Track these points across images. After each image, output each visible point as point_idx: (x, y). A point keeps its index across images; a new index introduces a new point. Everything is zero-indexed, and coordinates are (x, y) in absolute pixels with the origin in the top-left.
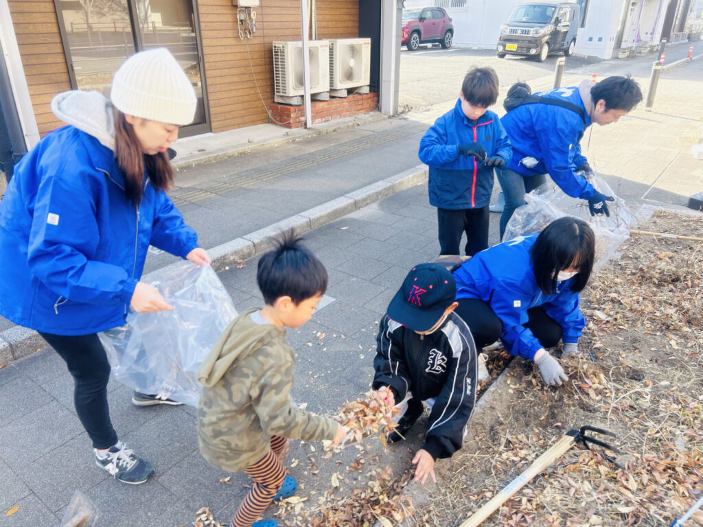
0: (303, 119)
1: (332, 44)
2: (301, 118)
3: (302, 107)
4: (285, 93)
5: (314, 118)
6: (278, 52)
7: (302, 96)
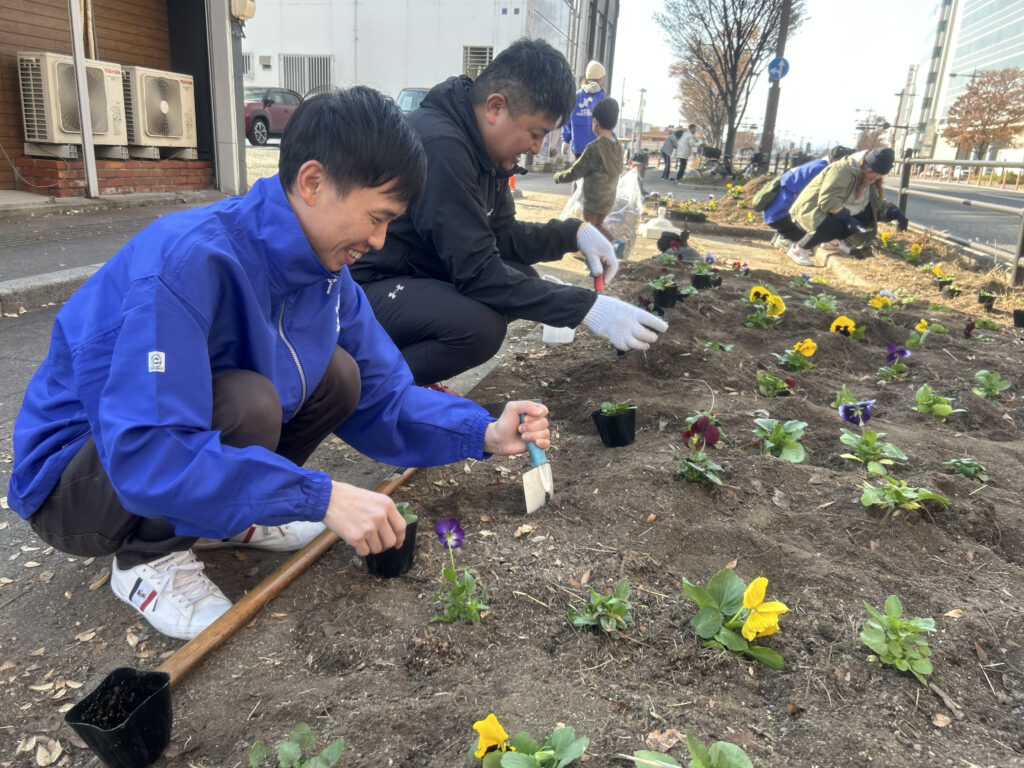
0: (81, 183)
1: (128, 73)
2: (77, 181)
3: (78, 164)
4: (45, 137)
5: (102, 186)
6: (28, 69)
7: (79, 147)
